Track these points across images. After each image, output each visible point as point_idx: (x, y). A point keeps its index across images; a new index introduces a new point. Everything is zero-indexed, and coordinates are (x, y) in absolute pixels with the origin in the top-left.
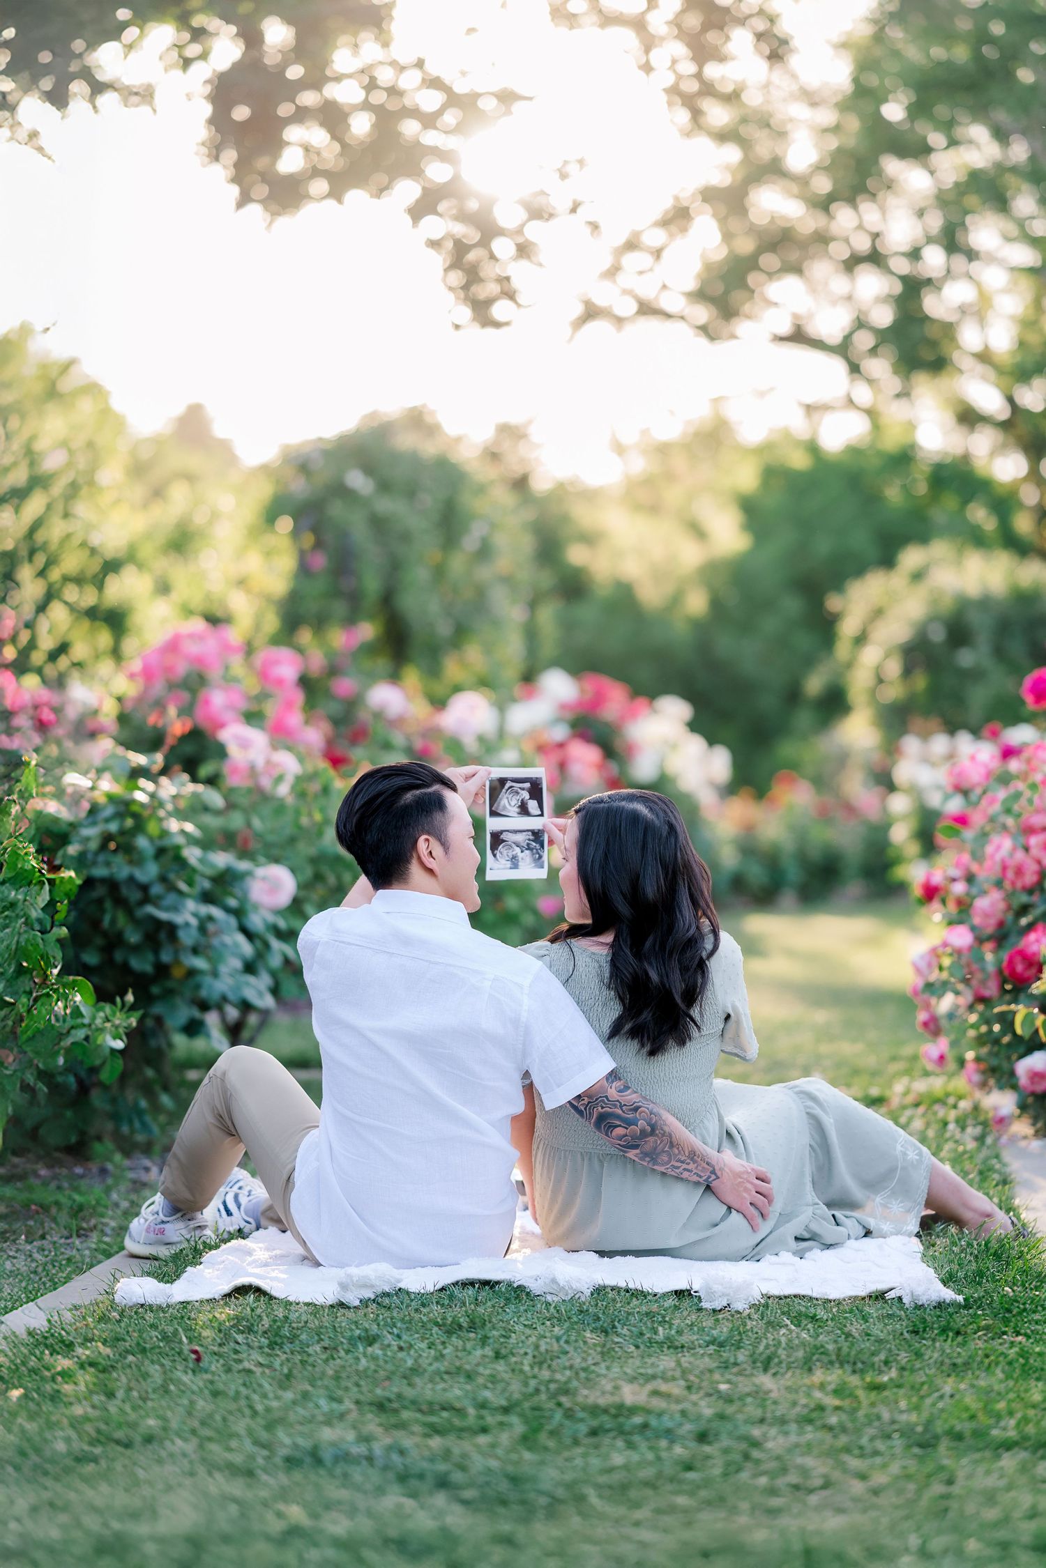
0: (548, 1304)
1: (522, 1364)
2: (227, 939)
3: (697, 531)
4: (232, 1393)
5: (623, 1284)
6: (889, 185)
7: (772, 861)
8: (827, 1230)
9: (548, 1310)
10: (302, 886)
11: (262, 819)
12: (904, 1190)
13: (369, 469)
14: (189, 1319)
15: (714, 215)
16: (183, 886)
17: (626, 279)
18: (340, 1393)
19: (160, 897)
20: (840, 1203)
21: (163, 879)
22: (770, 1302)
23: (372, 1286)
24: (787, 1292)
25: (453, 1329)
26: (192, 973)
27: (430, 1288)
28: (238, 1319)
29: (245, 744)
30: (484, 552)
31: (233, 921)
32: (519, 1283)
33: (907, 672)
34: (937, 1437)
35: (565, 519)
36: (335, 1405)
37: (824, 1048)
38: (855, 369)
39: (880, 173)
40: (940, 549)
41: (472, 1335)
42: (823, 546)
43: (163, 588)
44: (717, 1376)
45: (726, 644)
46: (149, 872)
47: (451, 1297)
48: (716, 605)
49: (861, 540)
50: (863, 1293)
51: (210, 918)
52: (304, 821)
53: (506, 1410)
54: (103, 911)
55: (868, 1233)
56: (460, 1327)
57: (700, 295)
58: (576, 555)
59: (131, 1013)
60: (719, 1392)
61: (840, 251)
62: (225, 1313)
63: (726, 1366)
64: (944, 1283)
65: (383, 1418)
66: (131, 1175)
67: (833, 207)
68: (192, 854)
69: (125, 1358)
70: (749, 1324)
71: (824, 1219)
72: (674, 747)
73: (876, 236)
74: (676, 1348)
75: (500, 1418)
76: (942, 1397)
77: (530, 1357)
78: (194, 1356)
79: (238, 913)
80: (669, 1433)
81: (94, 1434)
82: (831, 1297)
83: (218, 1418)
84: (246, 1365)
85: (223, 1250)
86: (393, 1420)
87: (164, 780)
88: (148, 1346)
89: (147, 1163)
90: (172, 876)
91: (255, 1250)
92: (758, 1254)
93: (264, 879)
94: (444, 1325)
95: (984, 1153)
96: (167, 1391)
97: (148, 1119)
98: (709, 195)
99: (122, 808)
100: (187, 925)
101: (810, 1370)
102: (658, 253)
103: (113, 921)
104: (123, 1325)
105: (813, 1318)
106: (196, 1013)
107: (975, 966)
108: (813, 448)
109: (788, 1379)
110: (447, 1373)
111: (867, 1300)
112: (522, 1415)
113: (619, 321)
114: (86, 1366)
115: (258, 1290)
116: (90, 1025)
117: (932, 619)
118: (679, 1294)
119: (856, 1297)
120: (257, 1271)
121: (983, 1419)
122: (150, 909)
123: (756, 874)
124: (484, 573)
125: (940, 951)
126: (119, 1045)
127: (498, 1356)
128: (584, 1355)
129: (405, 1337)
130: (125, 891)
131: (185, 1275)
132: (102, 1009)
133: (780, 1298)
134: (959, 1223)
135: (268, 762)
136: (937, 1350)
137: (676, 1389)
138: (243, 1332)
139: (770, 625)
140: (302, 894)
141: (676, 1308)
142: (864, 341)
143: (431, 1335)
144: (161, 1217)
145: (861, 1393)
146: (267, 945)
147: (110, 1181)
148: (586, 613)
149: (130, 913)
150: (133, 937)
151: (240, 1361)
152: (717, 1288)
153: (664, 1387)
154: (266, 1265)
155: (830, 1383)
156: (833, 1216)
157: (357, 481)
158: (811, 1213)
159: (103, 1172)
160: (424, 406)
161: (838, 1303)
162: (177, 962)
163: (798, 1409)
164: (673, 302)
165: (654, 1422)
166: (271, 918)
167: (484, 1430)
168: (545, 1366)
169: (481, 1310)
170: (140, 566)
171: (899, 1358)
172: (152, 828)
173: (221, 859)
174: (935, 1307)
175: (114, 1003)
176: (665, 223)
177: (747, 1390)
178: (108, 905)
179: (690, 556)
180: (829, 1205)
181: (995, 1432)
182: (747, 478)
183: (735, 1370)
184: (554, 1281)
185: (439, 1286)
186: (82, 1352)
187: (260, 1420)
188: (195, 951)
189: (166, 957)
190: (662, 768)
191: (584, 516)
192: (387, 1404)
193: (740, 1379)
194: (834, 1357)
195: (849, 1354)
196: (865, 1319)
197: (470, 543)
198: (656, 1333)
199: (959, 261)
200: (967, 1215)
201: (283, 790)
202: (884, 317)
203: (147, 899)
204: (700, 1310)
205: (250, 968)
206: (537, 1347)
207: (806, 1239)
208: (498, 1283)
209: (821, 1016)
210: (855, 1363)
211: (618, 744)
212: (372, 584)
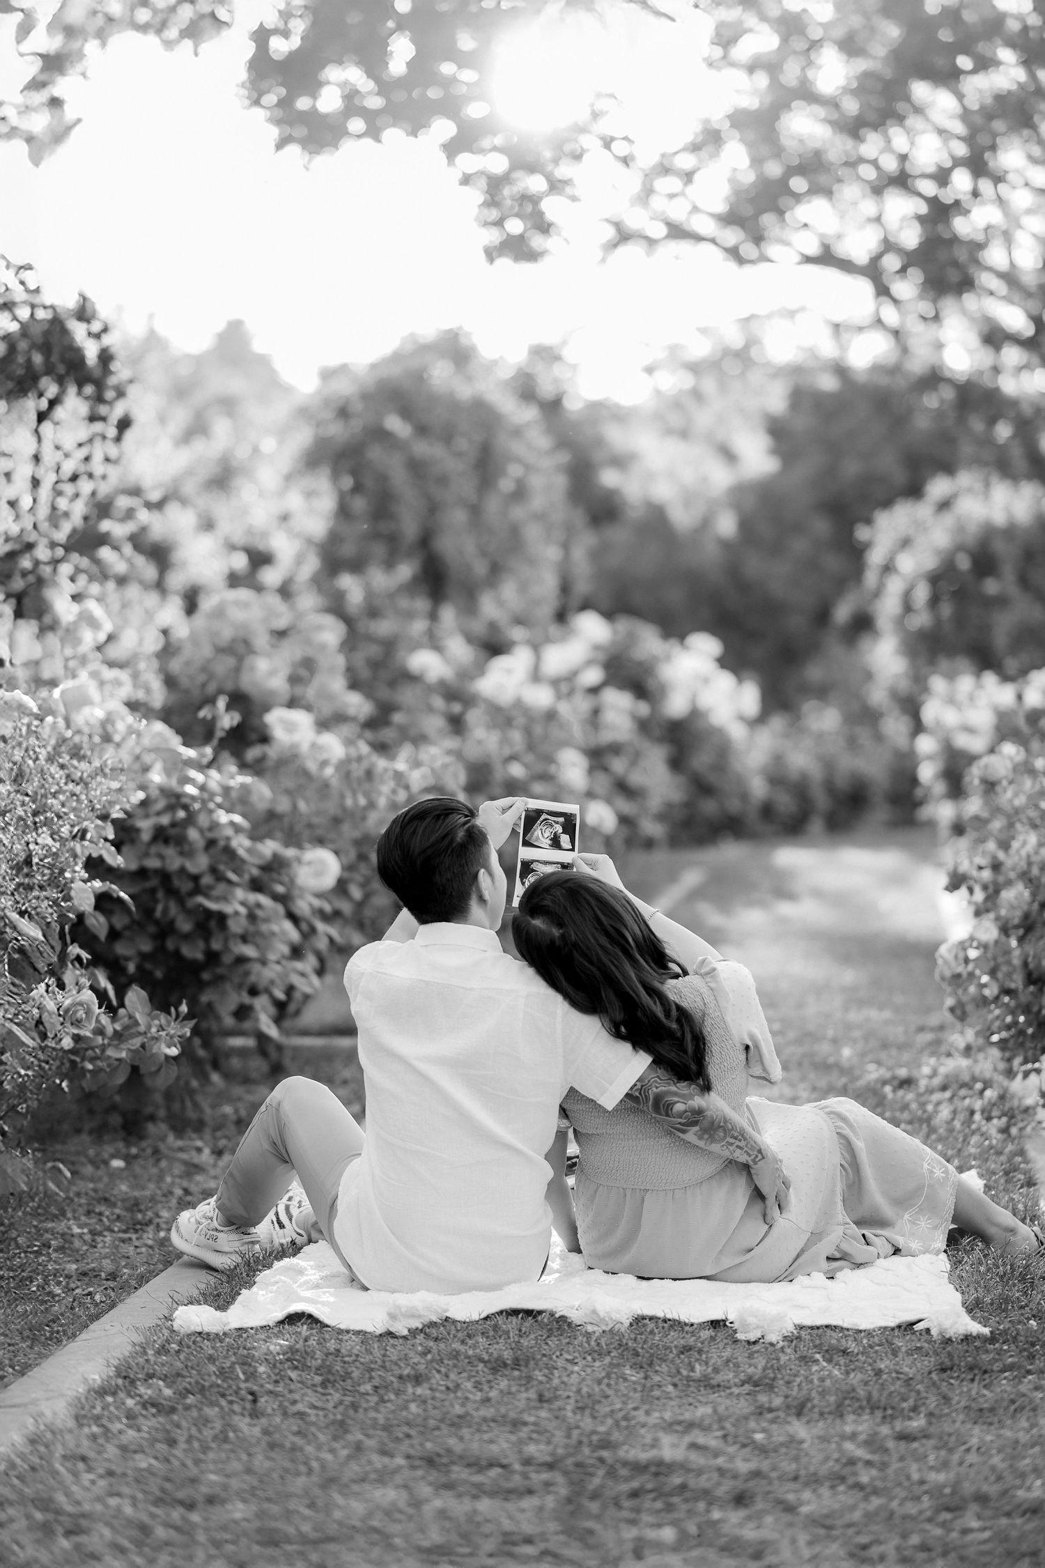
0: (588, 1335)
1: (564, 1409)
2: (275, 928)
3: (728, 455)
4: (288, 1445)
5: (661, 1315)
6: (919, 110)
7: (800, 790)
8: (857, 1250)
9: (588, 1342)
10: (348, 868)
11: (307, 802)
12: (932, 1207)
13: (406, 413)
14: (245, 1348)
15: (742, 140)
16: (232, 876)
17: (658, 203)
18: (391, 1445)
19: (210, 888)
20: (869, 1221)
21: (213, 870)
22: (803, 1333)
23: (420, 1316)
24: (818, 1323)
25: (498, 1366)
26: (241, 960)
27: (476, 1317)
28: (292, 1350)
29: (291, 727)
30: (520, 493)
31: (280, 909)
32: (561, 1313)
33: (934, 601)
34: (964, 1500)
35: (599, 442)
36: (386, 1460)
37: (854, 1016)
38: (883, 291)
39: (907, 98)
40: (965, 479)
41: (516, 1373)
42: (851, 468)
43: (208, 525)
44: (752, 1425)
45: (754, 566)
46: (199, 864)
47: (496, 1327)
48: (745, 525)
49: (889, 464)
50: (892, 1323)
51: (259, 905)
52: (349, 802)
53: (550, 1466)
54: (156, 901)
55: (897, 1251)
56: (505, 1365)
57: (730, 219)
58: (609, 478)
59: (185, 1022)
60: (753, 1442)
61: (868, 172)
62: (278, 1344)
63: (760, 1411)
64: (970, 1311)
65: (434, 1475)
66: (184, 1156)
67: (862, 131)
68: (241, 844)
69: (185, 1397)
70: (783, 1358)
71: (854, 1238)
72: (706, 681)
73: (903, 158)
74: (712, 1387)
75: (545, 1476)
76: (968, 1450)
77: (572, 1401)
78: (250, 1397)
79: (283, 899)
80: (706, 1494)
81: (158, 1493)
82: (862, 1328)
83: (275, 1476)
84: (300, 1407)
85: (276, 1270)
86: (444, 1480)
87: (213, 773)
88: (207, 1384)
89: (199, 1143)
90: (222, 867)
91: (306, 1269)
92: (790, 1274)
93: (309, 863)
94: (489, 1361)
95: (1010, 1148)
96: (226, 1440)
97: (199, 1098)
98: (739, 119)
99: (173, 800)
100: (237, 913)
101: (842, 1416)
102: (688, 177)
103: (166, 910)
104: (182, 1356)
105: (845, 1352)
106: (247, 999)
107: (1000, 960)
108: (841, 371)
109: (820, 1428)
110: (494, 1421)
111: (896, 1331)
112: (566, 1473)
113: (651, 242)
114: (148, 1406)
115: (311, 1319)
116: (145, 1033)
117: (960, 548)
118: (716, 1324)
119: (885, 1328)
120: (308, 1294)
121: (1009, 1479)
122: (201, 900)
123: (785, 803)
124: (518, 512)
125: (967, 944)
126: (174, 1051)
127: (541, 1398)
128: (624, 1399)
129: (452, 1376)
130: (176, 882)
131: (240, 1298)
132: (157, 1017)
133: (812, 1328)
134: (986, 1240)
135: (314, 745)
136: (964, 1391)
137: (712, 1441)
138: (296, 1368)
139: (800, 546)
140: (346, 875)
141: (713, 1339)
142: (892, 263)
143: (477, 1372)
144: (215, 1224)
145: (891, 1444)
146: (313, 930)
147: (164, 1164)
148: (618, 535)
149: (181, 902)
150: (185, 925)
151: (294, 1402)
152: (751, 1320)
153: (701, 1440)
154: (317, 1286)
155: (861, 1433)
156: (864, 1235)
157: (395, 424)
158: (841, 1232)
159: (156, 1151)
160: (460, 328)
161: (869, 1333)
162: (227, 948)
163: (831, 1463)
164: (704, 225)
165: (692, 1482)
166: (317, 903)
167: (530, 1492)
168: (588, 1412)
169: (525, 1342)
170: (184, 502)
171: (928, 1402)
172: (203, 820)
173: (269, 847)
174: (962, 1340)
175: (169, 1013)
176: (695, 148)
177: (782, 1439)
178: (160, 894)
179: (721, 478)
180: (859, 1223)
181: (1021, 1493)
182: (776, 400)
183: (770, 1416)
184: (594, 1312)
185: (483, 1316)
186: (145, 1391)
187: (314, 1479)
188: (244, 939)
189: (216, 945)
190: (693, 701)
191: (616, 437)
192: (436, 1459)
193: (775, 1427)
194: (864, 1403)
195: (879, 1401)
196: (895, 1353)
197: (506, 485)
198: (693, 1370)
199: (985, 186)
200: (992, 1231)
201: (329, 771)
202: (911, 238)
203: (198, 890)
204: (736, 1341)
205: (296, 952)
206: (579, 1391)
207: (838, 1258)
208: (540, 1312)
209: (848, 976)
210: (885, 1409)
211: (651, 684)
212: (410, 528)
